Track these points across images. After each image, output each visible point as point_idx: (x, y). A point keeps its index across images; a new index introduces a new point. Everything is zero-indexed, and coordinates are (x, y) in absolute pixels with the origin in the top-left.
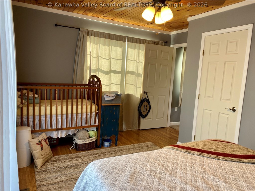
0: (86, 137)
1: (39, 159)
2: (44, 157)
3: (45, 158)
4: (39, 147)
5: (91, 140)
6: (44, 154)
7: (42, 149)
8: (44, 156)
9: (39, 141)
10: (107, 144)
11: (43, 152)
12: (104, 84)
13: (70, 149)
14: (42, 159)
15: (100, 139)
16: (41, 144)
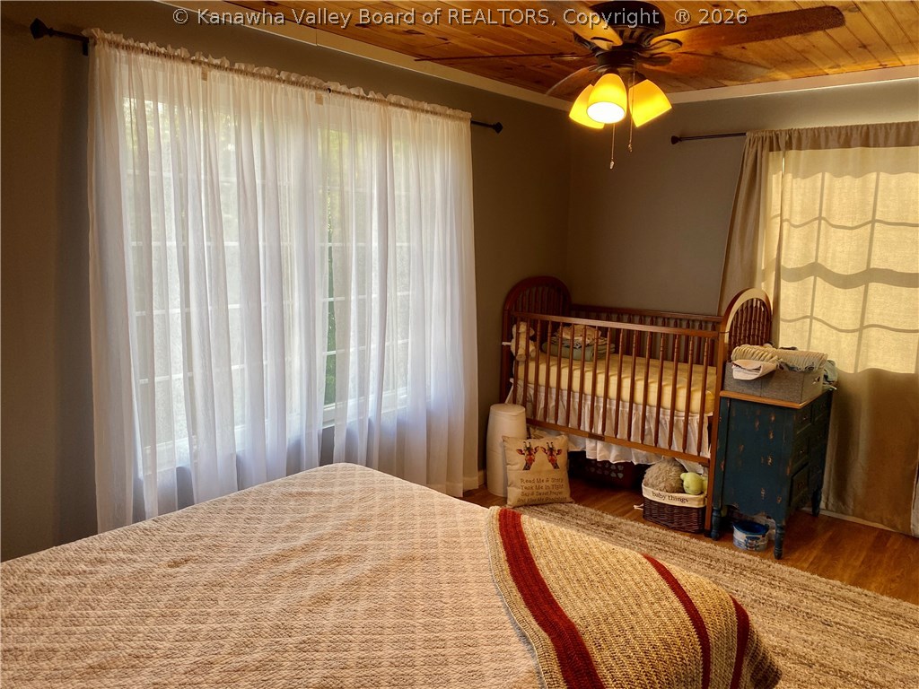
0: (662, 485)
1: (514, 486)
2: (526, 488)
3: (531, 491)
4: (521, 460)
5: (682, 500)
6: (530, 482)
7: (527, 467)
8: (529, 485)
9: (528, 446)
10: (739, 536)
11: (528, 475)
12: (833, 324)
13: (635, 507)
14: (521, 490)
15: (713, 510)
16: (530, 454)
